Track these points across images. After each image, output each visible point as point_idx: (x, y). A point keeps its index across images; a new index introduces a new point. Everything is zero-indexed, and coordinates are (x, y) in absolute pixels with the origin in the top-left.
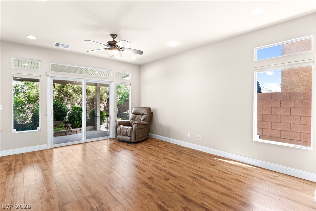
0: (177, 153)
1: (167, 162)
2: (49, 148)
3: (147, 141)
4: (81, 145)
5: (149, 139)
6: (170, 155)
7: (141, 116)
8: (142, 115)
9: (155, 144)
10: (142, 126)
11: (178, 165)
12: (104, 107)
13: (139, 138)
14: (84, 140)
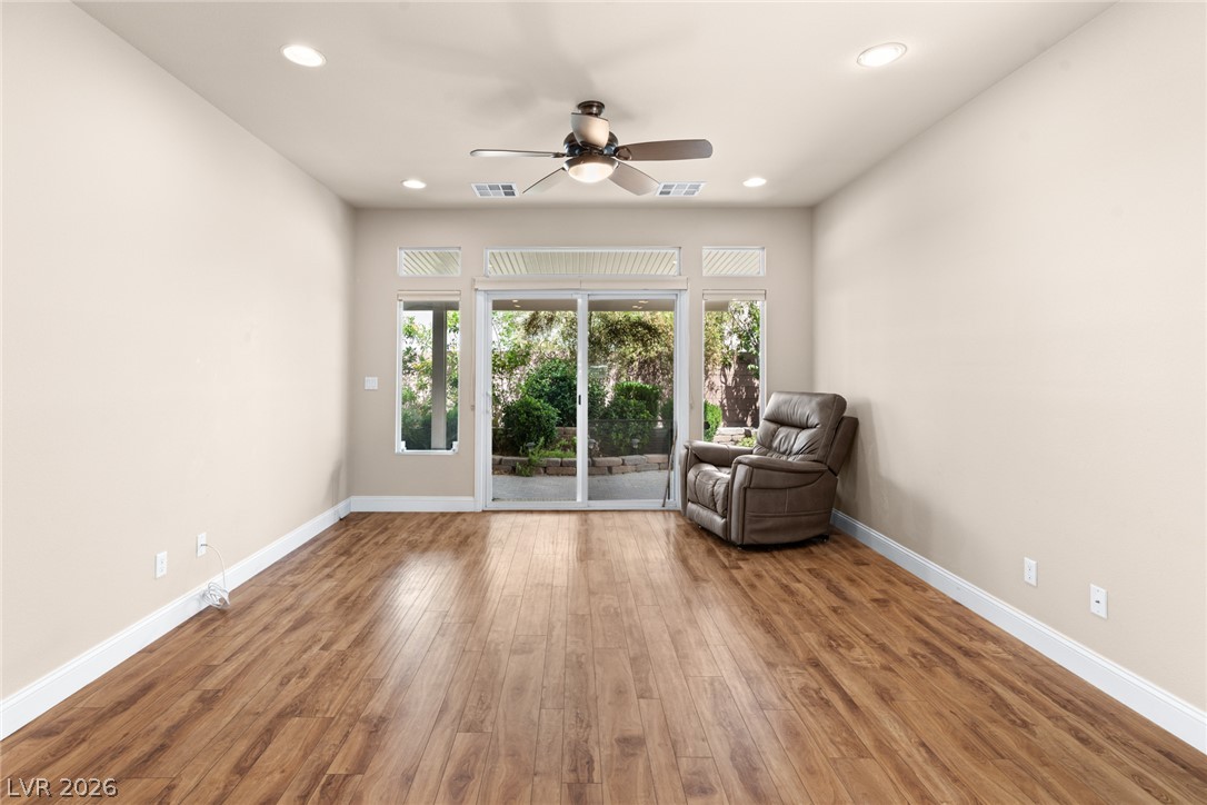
0: (914, 655)
1: (804, 690)
2: (479, 509)
3: (812, 552)
4: (574, 518)
5: (836, 542)
6: (862, 653)
7: (795, 431)
8: (803, 427)
9: (834, 575)
10: (778, 479)
11: (850, 732)
12: (727, 387)
13: (766, 531)
14: (581, 500)
